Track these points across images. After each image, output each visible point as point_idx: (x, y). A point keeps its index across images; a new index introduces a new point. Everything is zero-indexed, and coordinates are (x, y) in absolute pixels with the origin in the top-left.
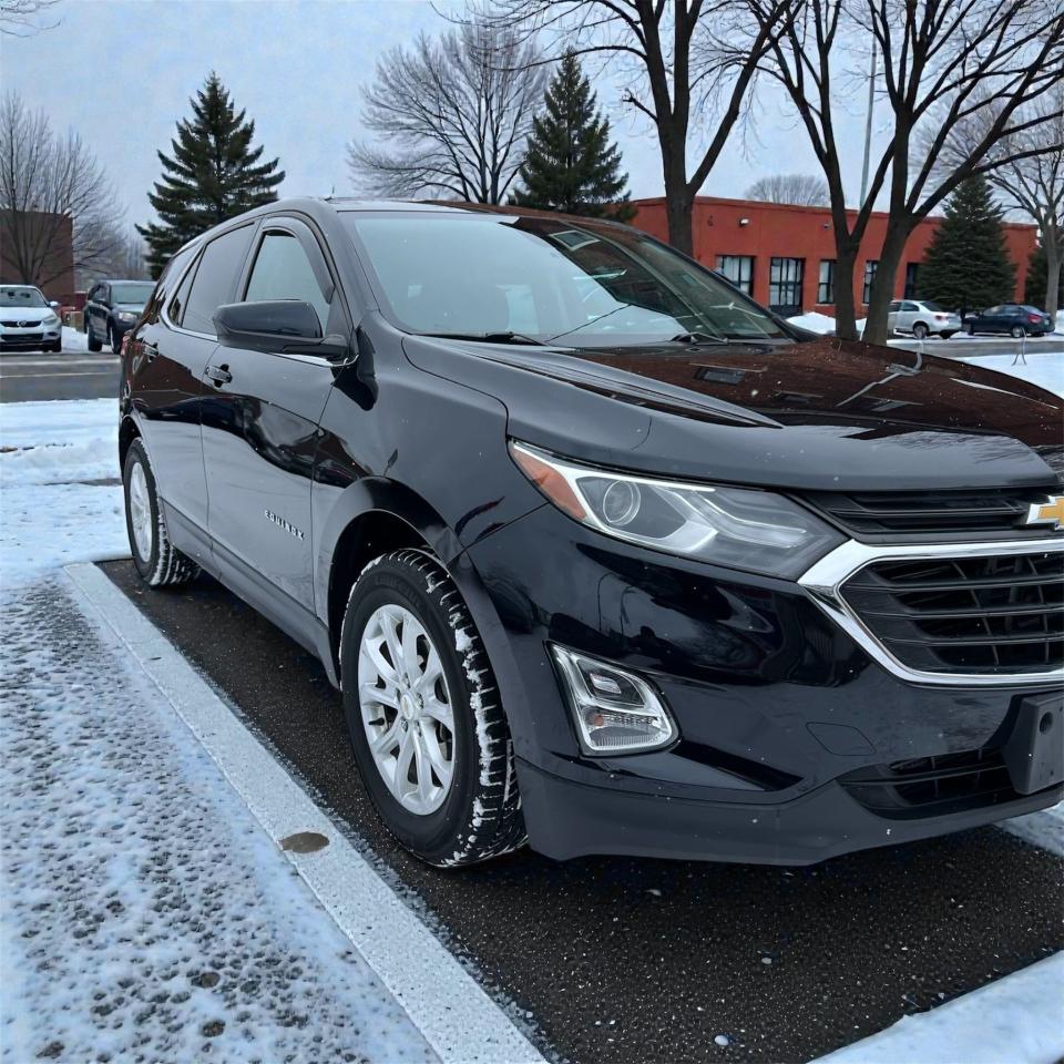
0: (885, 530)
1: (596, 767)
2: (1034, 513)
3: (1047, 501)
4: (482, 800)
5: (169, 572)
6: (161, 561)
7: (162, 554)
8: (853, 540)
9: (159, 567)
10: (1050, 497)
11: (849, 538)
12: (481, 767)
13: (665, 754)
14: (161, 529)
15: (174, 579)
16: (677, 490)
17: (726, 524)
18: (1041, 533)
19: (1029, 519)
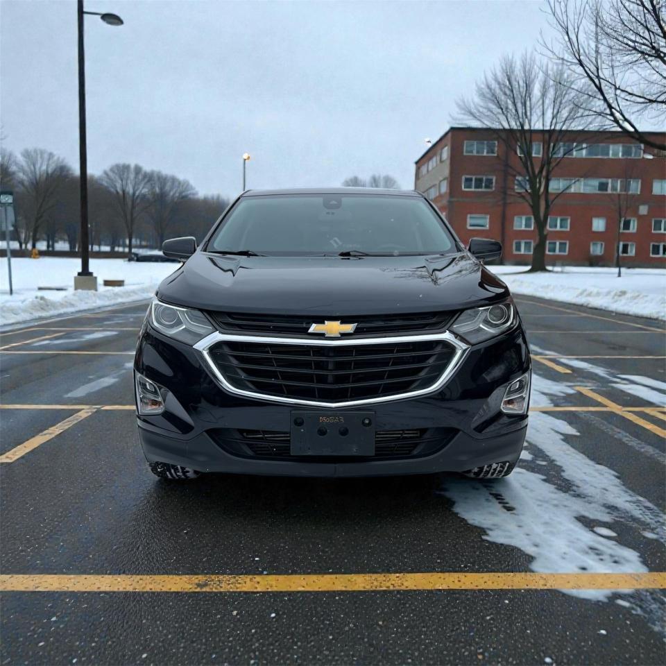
2: (314, 328)
3: (324, 323)
8: (218, 332)
10: (326, 322)
11: (217, 330)
16: (179, 311)
17: (188, 324)
18: (317, 337)
19: (311, 330)
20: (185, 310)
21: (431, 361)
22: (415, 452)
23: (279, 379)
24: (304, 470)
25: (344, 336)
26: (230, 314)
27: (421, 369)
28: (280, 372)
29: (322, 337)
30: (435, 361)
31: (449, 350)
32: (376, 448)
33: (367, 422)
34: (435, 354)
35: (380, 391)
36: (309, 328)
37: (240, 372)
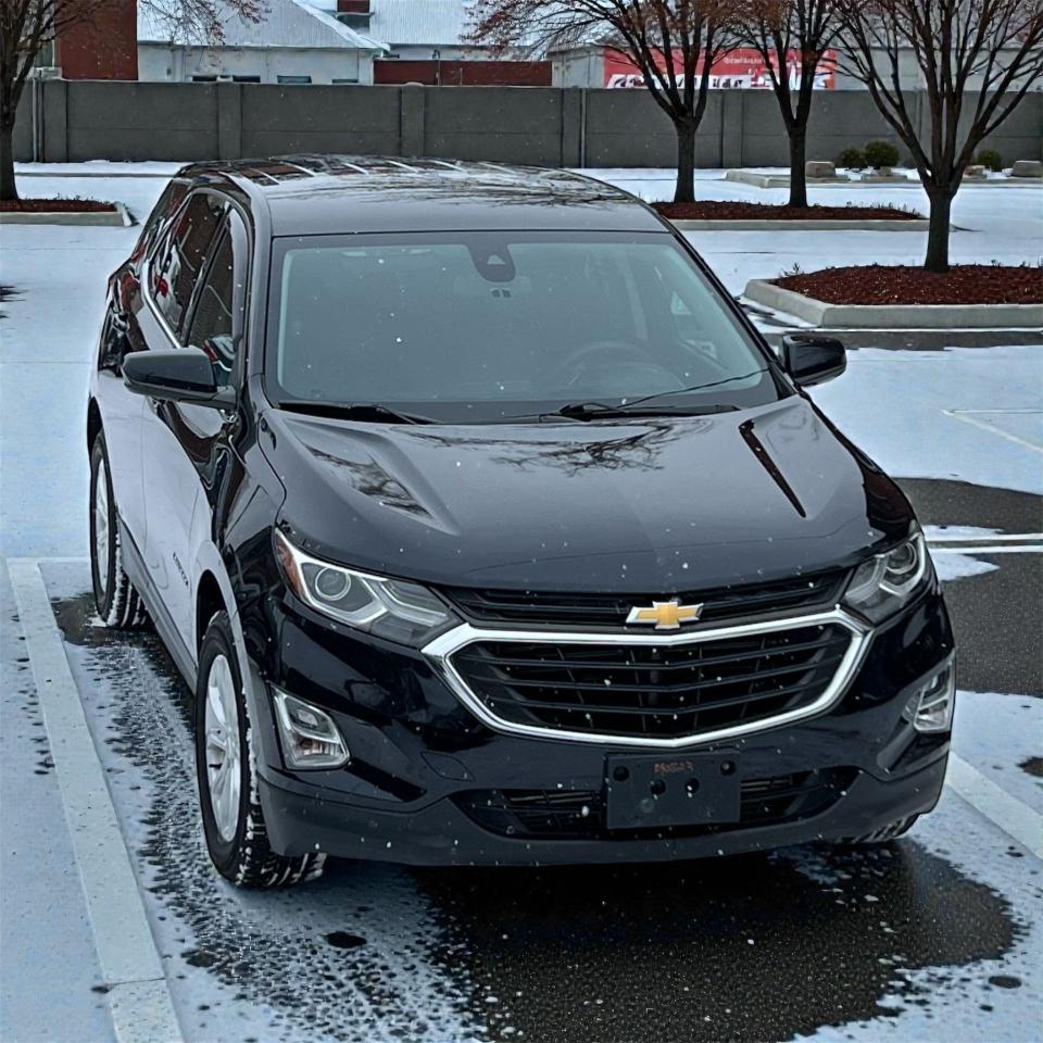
0: (501, 618)
1: (295, 778)
2: (635, 614)
3: (651, 606)
4: (253, 817)
5: (127, 609)
6: (117, 594)
7: (119, 585)
8: (467, 625)
9: (115, 602)
10: (654, 603)
11: (465, 621)
12: (251, 789)
13: (342, 771)
14: (118, 553)
15: (136, 620)
16: (367, 580)
17: (392, 605)
18: (642, 630)
19: (631, 619)
20: (384, 580)
21: (817, 657)
22: (791, 810)
23: (579, 702)
24: (620, 853)
25: (686, 626)
26: (481, 592)
27: (802, 674)
28: (581, 691)
29: (650, 630)
30: (824, 658)
31: (842, 636)
32: (742, 805)
33: (727, 767)
34: (821, 648)
35: (742, 715)
36: (626, 616)
37: (512, 693)
